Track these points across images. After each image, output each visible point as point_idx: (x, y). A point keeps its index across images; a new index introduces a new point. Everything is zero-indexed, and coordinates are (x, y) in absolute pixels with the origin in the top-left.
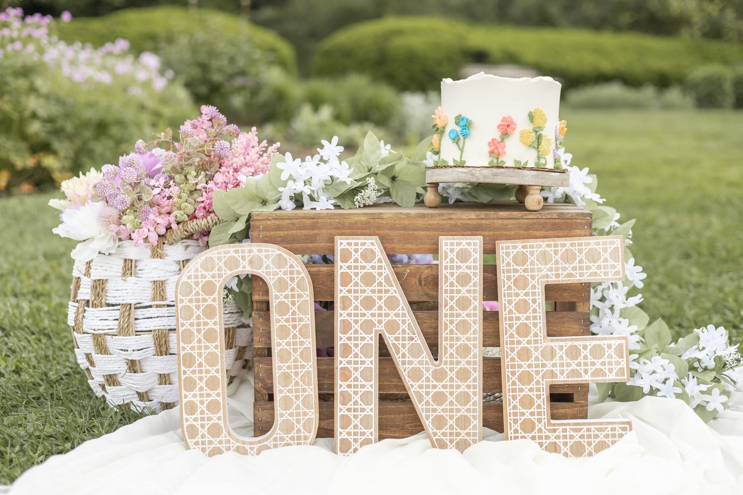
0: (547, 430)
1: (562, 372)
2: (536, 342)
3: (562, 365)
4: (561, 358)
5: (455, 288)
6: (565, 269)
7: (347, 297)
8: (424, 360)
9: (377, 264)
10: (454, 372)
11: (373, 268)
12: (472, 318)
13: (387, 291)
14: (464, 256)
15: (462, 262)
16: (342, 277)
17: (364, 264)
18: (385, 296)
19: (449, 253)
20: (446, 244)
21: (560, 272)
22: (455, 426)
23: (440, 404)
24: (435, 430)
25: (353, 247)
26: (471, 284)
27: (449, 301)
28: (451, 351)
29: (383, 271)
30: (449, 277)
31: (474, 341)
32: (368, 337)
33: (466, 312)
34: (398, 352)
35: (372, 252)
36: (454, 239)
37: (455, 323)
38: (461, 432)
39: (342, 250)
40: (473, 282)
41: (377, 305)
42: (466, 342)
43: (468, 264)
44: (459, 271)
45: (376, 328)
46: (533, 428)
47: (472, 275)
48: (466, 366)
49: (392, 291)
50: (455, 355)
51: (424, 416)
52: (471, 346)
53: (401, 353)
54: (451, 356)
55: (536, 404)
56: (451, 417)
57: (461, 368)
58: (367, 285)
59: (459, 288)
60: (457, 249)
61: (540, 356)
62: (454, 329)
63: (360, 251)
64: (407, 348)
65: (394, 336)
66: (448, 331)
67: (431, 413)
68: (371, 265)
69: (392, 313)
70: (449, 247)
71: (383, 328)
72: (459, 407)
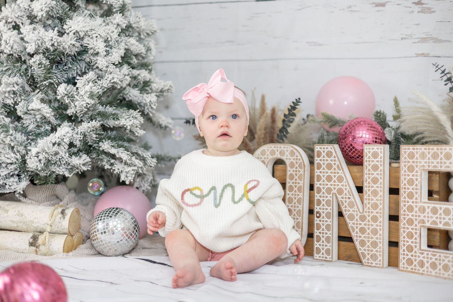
0: (419, 252)
1: (428, 221)
2: (416, 202)
3: (428, 217)
4: (428, 213)
5: (371, 172)
6: (433, 163)
7: (319, 175)
8: (355, 209)
9: (333, 159)
10: (370, 217)
11: (331, 160)
12: (379, 189)
13: (338, 173)
14: (375, 155)
15: (374, 158)
16: (317, 165)
17: (327, 158)
18: (337, 175)
19: (368, 154)
20: (367, 149)
21: (430, 164)
22: (370, 246)
23: (363, 233)
24: (360, 248)
25: (322, 150)
26: (379, 170)
27: (368, 179)
28: (369, 206)
29: (336, 162)
30: (368, 166)
31: (380, 201)
32: (329, 196)
33: (376, 185)
34: (343, 205)
35: (331, 152)
36: (370, 146)
37: (371, 191)
38: (373, 249)
39: (317, 151)
40: (380, 169)
41: (333, 180)
42: (376, 202)
43: (377, 159)
44: (373, 163)
45: (333, 192)
46: (412, 251)
47: (379, 165)
48: (376, 214)
49: (340, 173)
50: (371, 208)
51: (355, 240)
52: (379, 204)
53: (344, 205)
54: (369, 208)
55: (414, 237)
56: (369, 241)
57: (373, 215)
58: (329, 169)
59: (373, 172)
60: (372, 151)
61: (418, 211)
62: (370, 194)
63: (325, 152)
64: (347, 203)
65: (341, 196)
66: (367, 195)
67: (358, 238)
68: (330, 159)
69: (340, 184)
70: (368, 150)
71: (336, 192)
72: (372, 236)
